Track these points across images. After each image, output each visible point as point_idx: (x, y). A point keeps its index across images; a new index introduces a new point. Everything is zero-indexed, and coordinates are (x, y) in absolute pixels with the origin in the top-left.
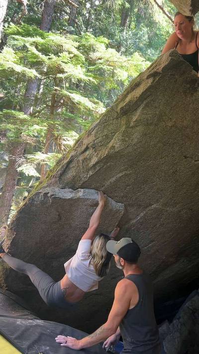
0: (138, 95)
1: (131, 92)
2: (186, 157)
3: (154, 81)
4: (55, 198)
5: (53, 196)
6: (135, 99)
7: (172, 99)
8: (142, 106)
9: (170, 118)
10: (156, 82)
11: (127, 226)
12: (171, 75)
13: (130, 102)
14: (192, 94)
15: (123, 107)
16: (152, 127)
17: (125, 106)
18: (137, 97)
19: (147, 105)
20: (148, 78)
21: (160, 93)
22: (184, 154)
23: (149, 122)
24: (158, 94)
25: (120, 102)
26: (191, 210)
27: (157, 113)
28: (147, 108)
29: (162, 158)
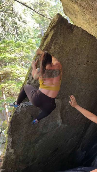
0: (49, 40)
1: (45, 41)
2: (79, 64)
3: (54, 30)
4: (27, 106)
5: (26, 106)
6: (49, 43)
7: (65, 38)
8: (53, 44)
9: (67, 47)
10: (56, 31)
11: (65, 110)
12: (60, 26)
13: (46, 45)
14: (72, 33)
15: (44, 49)
16: (61, 54)
17: (45, 47)
18: (49, 41)
19: (55, 44)
20: (51, 30)
21: (59, 36)
22: (78, 63)
23: (59, 51)
24: (58, 36)
25: (42, 47)
26: (90, 90)
27: (61, 46)
28: (55, 45)
29: (70, 68)
